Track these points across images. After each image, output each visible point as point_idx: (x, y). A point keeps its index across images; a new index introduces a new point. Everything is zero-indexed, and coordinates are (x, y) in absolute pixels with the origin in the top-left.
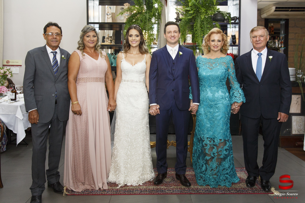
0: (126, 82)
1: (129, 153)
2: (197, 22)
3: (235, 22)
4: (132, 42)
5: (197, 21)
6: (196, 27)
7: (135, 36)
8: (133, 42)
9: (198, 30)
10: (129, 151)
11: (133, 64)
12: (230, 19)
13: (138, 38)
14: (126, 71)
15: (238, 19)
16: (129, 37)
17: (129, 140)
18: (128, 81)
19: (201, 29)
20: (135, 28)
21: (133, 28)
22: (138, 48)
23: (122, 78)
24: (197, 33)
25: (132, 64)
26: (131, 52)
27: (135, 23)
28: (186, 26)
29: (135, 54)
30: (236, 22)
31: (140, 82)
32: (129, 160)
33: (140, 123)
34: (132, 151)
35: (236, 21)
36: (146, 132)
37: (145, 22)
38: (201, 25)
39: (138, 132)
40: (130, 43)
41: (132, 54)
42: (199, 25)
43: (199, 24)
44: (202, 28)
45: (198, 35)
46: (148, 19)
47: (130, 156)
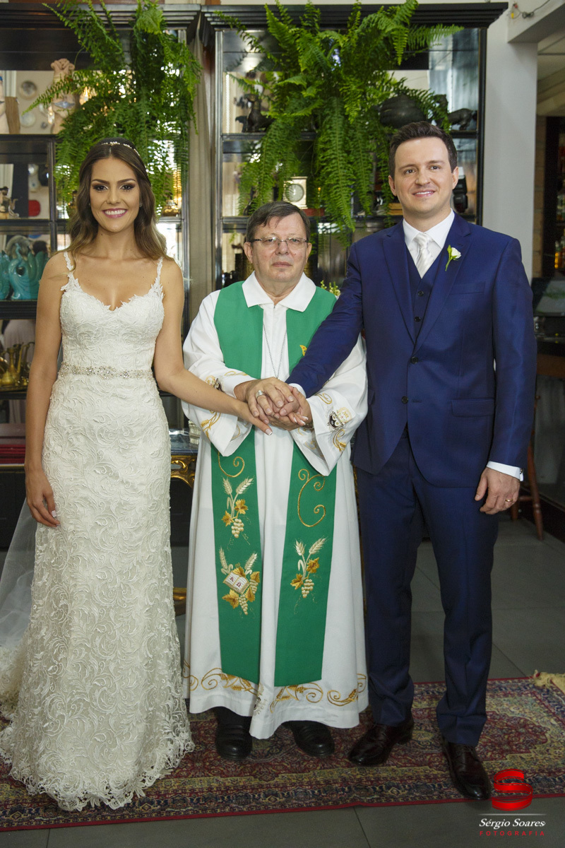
0: (83, 377)
1: (96, 668)
2: (329, 131)
3: (462, 128)
4: (104, 211)
5: (328, 126)
6: (324, 150)
7: (118, 187)
8: (113, 213)
9: (335, 158)
10: (97, 658)
11: (113, 301)
12: (446, 118)
13: (133, 197)
14: (82, 330)
15: (475, 119)
16: (93, 193)
17: (96, 611)
18: (90, 371)
19: (345, 155)
20: (117, 153)
21: (108, 153)
22: (128, 237)
23: (65, 360)
24: (330, 172)
25: (107, 302)
26: (102, 254)
27: (96, 136)
28: (287, 147)
29: (118, 262)
30: (468, 129)
31: (138, 375)
32: (97, 694)
33: (140, 543)
34: (108, 658)
35: (466, 125)
36: (162, 574)
37: (136, 133)
38: (345, 142)
39: (131, 578)
40: (99, 216)
41: (106, 258)
42: (337, 142)
43: (337, 139)
44: (348, 152)
45: (334, 177)
46: (147, 122)
47: (98, 681)
